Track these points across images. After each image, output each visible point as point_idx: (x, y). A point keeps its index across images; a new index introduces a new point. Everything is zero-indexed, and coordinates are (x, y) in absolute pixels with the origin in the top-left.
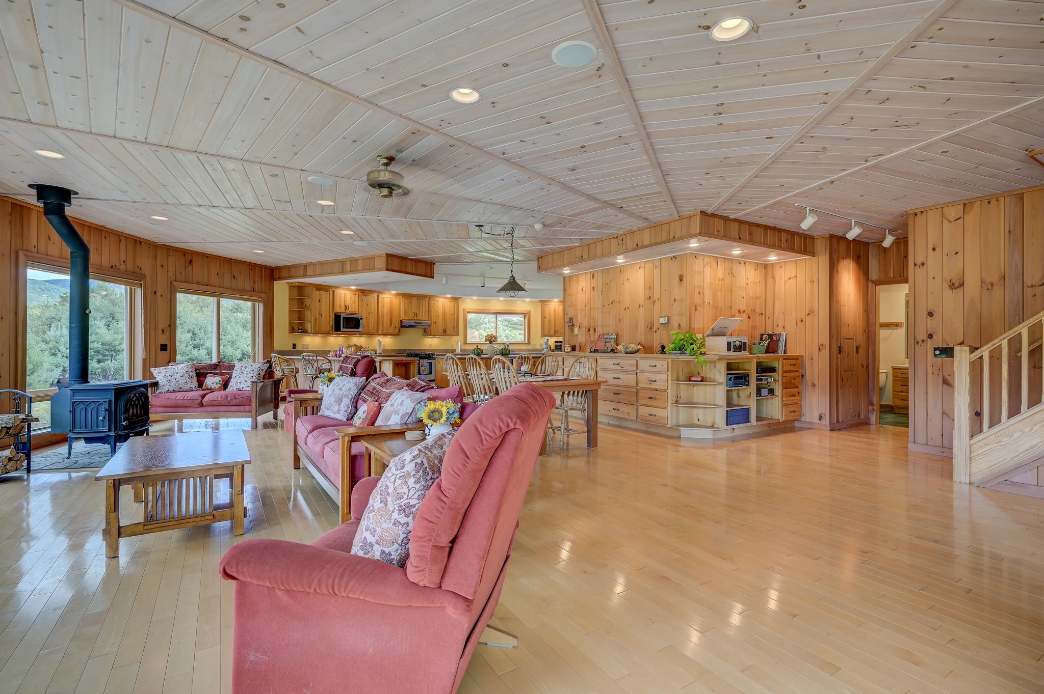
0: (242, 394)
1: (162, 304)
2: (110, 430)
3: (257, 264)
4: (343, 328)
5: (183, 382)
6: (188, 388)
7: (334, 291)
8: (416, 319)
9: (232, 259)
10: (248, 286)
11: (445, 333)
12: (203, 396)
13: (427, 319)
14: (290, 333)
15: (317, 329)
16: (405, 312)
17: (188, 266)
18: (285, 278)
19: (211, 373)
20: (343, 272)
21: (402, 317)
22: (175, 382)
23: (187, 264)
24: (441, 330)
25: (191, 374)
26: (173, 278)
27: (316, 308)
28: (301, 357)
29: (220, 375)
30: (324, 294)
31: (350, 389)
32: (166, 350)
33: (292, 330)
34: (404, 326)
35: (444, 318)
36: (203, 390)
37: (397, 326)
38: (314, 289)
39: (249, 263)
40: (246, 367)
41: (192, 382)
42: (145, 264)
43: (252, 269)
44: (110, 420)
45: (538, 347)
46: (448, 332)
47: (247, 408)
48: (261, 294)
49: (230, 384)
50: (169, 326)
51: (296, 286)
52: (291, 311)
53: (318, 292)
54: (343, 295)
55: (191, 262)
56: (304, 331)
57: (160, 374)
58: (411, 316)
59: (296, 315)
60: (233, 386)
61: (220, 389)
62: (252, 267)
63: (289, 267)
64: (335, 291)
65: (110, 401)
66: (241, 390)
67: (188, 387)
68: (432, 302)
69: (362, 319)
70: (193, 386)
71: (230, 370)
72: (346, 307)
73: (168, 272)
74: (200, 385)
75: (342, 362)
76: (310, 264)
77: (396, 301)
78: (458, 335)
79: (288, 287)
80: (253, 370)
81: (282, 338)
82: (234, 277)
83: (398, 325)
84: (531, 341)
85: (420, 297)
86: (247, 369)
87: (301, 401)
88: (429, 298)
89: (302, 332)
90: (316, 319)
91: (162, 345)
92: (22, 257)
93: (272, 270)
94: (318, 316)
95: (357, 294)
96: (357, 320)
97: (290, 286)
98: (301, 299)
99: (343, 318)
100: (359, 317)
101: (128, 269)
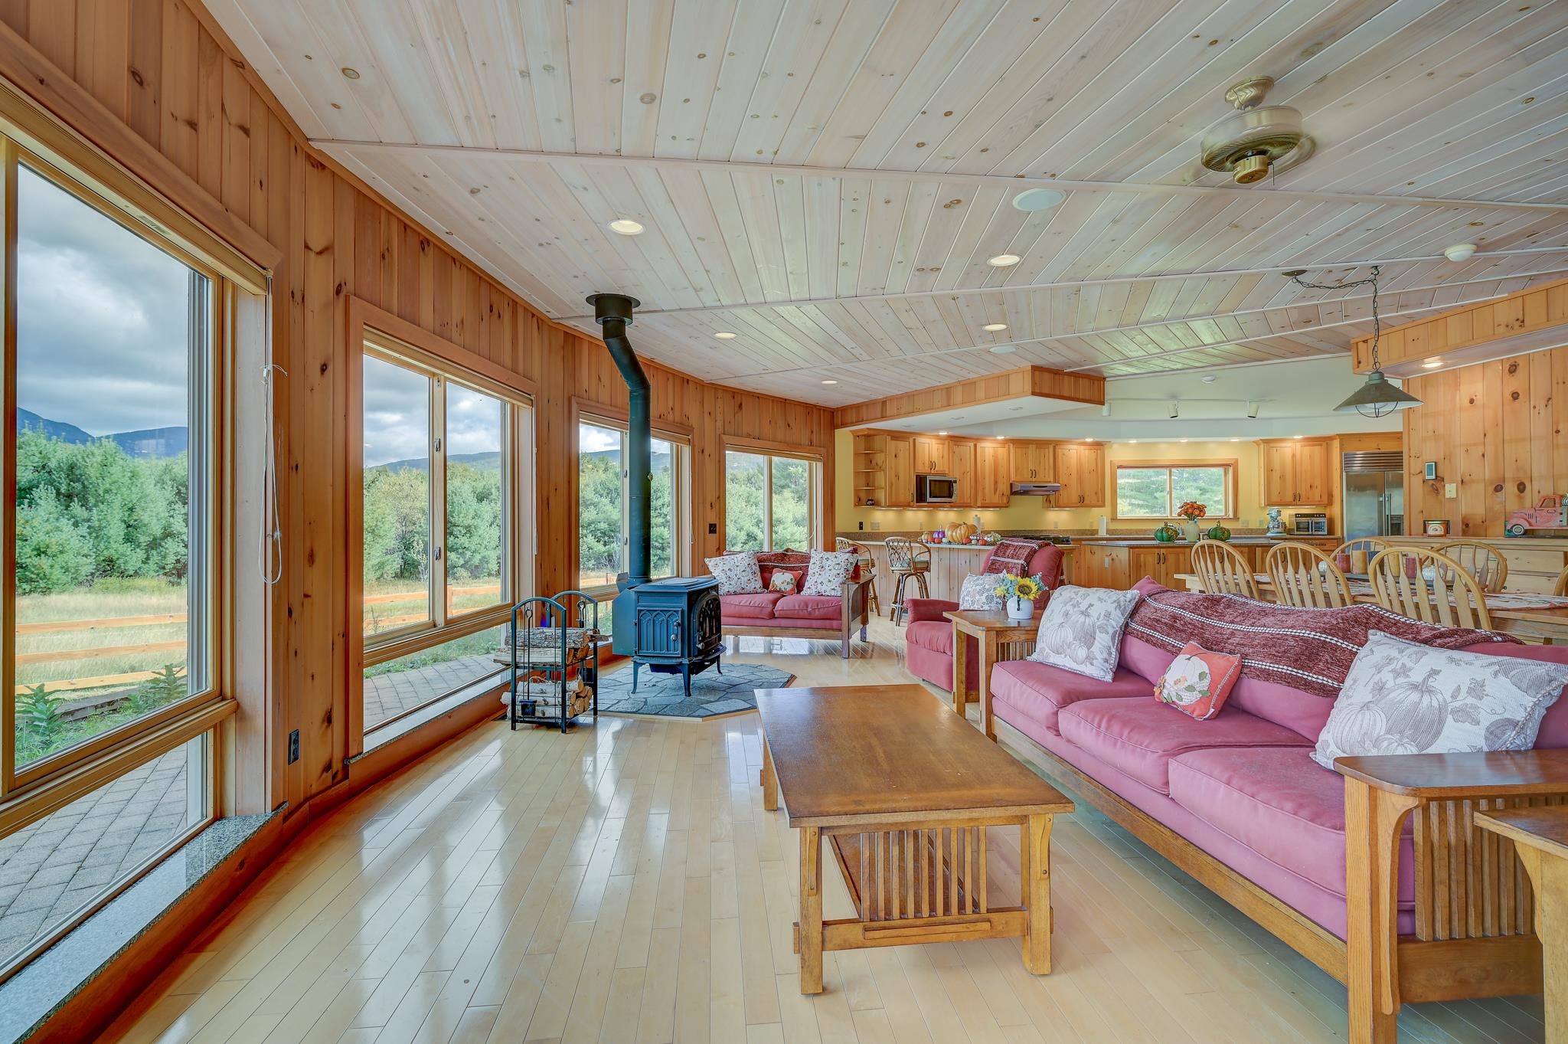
0: (828, 601)
1: (711, 468)
2: (682, 656)
3: (815, 406)
4: (930, 496)
5: (746, 579)
6: (752, 589)
7: (914, 440)
8: (1034, 480)
9: (786, 400)
10: (804, 436)
11: (1082, 502)
12: (775, 602)
13: (1052, 480)
14: (855, 505)
15: (893, 499)
16: (1017, 469)
17: (737, 412)
18: (852, 424)
19: (778, 567)
20: (949, 405)
21: (1013, 478)
22: (736, 579)
23: (736, 409)
24: (1075, 499)
25: (754, 567)
26: (721, 428)
27: (891, 468)
28: (884, 543)
29: (791, 570)
30: (901, 445)
31: (1108, 615)
32: (715, 532)
33: (859, 502)
34: (1017, 492)
35: (1080, 477)
36: (770, 592)
37: (1005, 493)
38: (889, 438)
39: (806, 404)
40: (827, 559)
41: (756, 580)
42: (693, 412)
43: (809, 413)
44: (682, 641)
45: (1254, 525)
46: (1087, 501)
47: (835, 623)
48: (819, 449)
49: (807, 585)
50: (718, 498)
51: (863, 435)
52: (857, 473)
53: (894, 443)
54: (927, 445)
55: (741, 406)
56: (873, 503)
57: (718, 568)
58: (1027, 476)
59: (863, 479)
60: (810, 589)
61: (791, 592)
62: (808, 409)
63: (857, 407)
64: (917, 441)
65: (683, 611)
66: (822, 595)
67: (750, 588)
68: (1060, 452)
69: (955, 482)
70: (758, 586)
71: (802, 562)
72: (932, 465)
73: (716, 421)
74: (766, 584)
75: (996, 554)
76: (893, 398)
77: (1002, 452)
78: (1103, 505)
79: (852, 436)
80: (839, 564)
81: (846, 514)
82: (789, 425)
83: (1007, 491)
84: (1242, 515)
85: (1041, 444)
86: (829, 562)
87: (997, 631)
88: (1056, 444)
89: (873, 505)
90: (892, 484)
91: (711, 525)
92: (574, 406)
93: (833, 413)
94: (894, 479)
95: (947, 443)
96: (950, 484)
97: (854, 436)
98: (868, 455)
99: (930, 482)
100: (951, 479)
101: (676, 420)
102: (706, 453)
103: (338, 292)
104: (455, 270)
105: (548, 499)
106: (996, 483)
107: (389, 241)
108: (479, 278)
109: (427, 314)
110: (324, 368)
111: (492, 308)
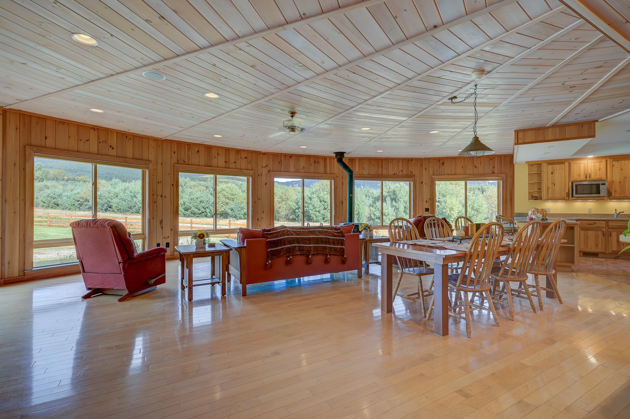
1: (426, 188)
3: (496, 155)
4: (576, 193)
7: (570, 164)
10: (488, 170)
14: (529, 199)
15: (550, 196)
17: (441, 166)
26: (432, 174)
27: (548, 179)
30: (557, 167)
32: (428, 211)
33: (532, 198)
38: (546, 164)
42: (415, 170)
43: (491, 159)
48: (500, 174)
50: (430, 199)
51: (534, 164)
52: (529, 184)
53: (550, 167)
54: (582, 165)
55: (443, 163)
56: (538, 198)
59: (535, 187)
64: (572, 164)
69: (604, 185)
72: (588, 175)
73: (429, 171)
79: (527, 166)
81: (523, 204)
82: (475, 167)
91: (426, 208)
94: (550, 186)
95: (604, 161)
96: (598, 186)
97: (529, 165)
98: (539, 174)
99: (576, 185)
100: (600, 183)
101: (404, 174)
102: (424, 183)
103: (269, 172)
104: (301, 158)
105: (342, 202)
107: (281, 159)
109: (292, 169)
110: (266, 184)
111: (315, 162)
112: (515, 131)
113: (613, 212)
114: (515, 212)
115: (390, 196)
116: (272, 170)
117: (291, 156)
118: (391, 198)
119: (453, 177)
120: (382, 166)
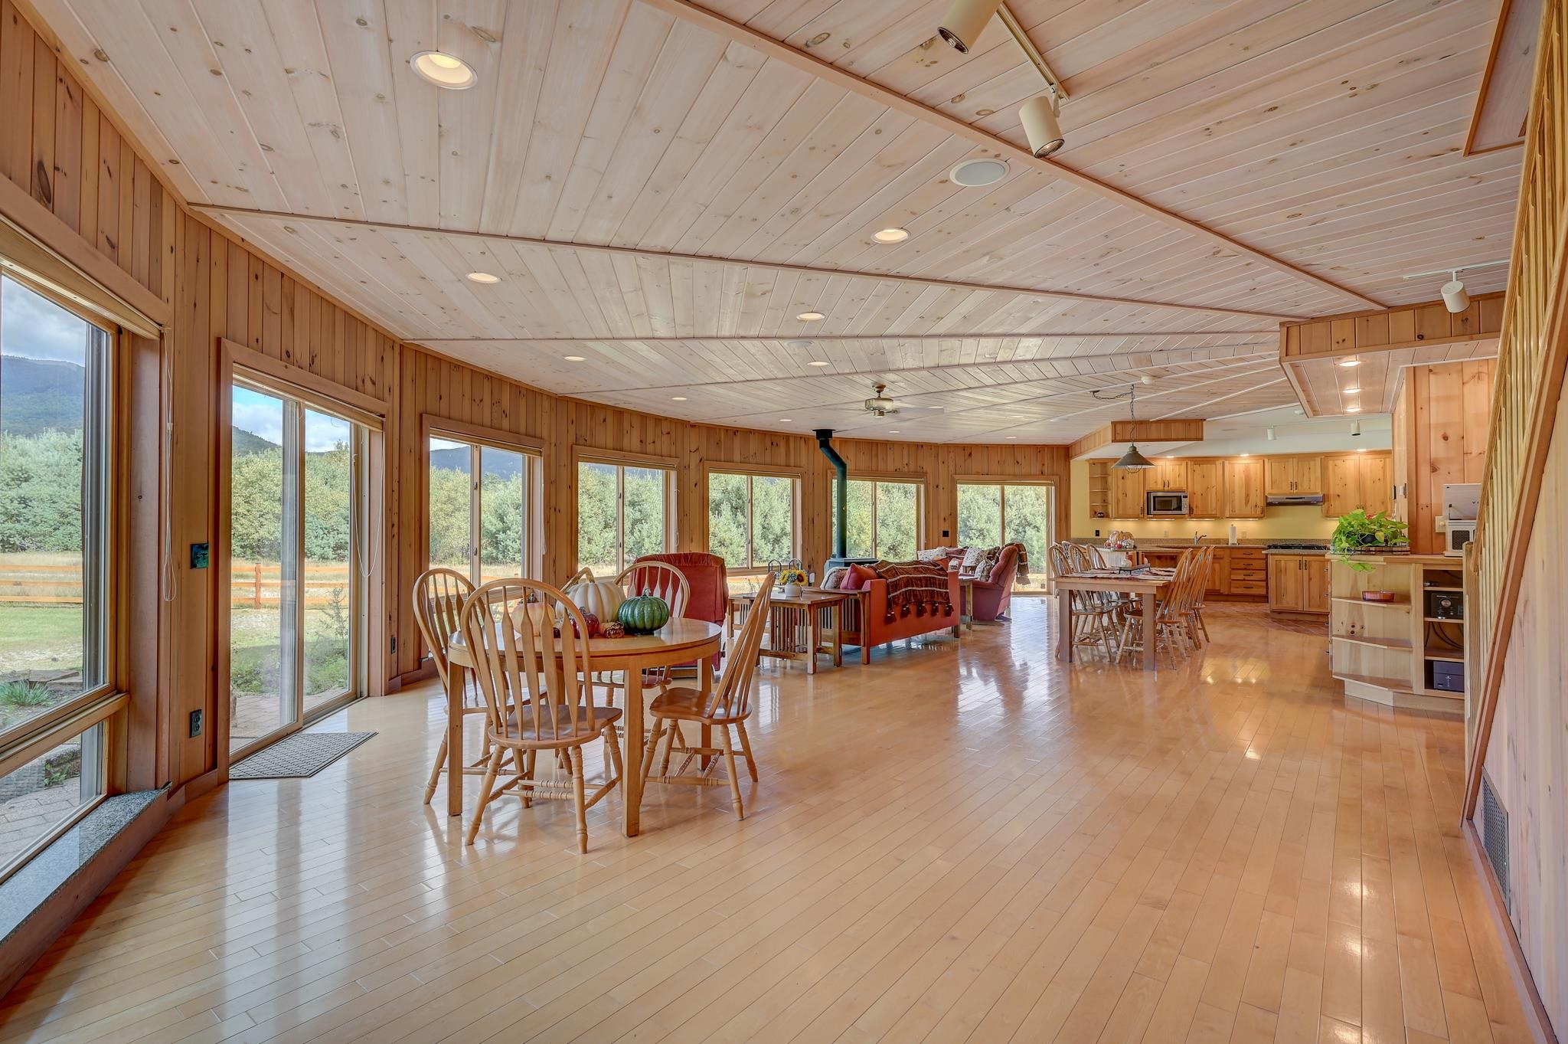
1: (943, 497)
3: (1046, 446)
4: (1154, 509)
8: (1295, 491)
9: (1015, 445)
10: (1035, 469)
13: (1320, 489)
14: (1091, 517)
15: (1120, 512)
16: (1273, 482)
17: (966, 459)
21: (1269, 490)
23: (967, 457)
24: (1352, 508)
26: (953, 472)
27: (1118, 487)
32: (946, 536)
33: (1094, 516)
34: (1274, 503)
35: (1359, 487)
37: (1258, 505)
39: (1036, 445)
42: (927, 464)
43: (1039, 452)
48: (1052, 476)
50: (950, 514)
51: (1097, 463)
52: (1092, 493)
54: (1159, 469)
55: (970, 455)
56: (1104, 515)
58: (1286, 489)
59: (1099, 498)
62: (1039, 449)
68: (1331, 464)
69: (1187, 497)
72: (1167, 484)
73: (948, 467)
77: (1255, 467)
79: (1088, 464)
81: (1081, 524)
82: (1018, 462)
83: (1261, 503)
85: (1306, 457)
88: (1326, 456)
89: (1103, 517)
90: (1118, 501)
91: (944, 532)
92: (829, 473)
93: (1068, 448)
94: (1121, 497)
95: (1184, 463)
96: (1179, 499)
97: (1090, 464)
98: (1104, 478)
99: (1154, 497)
100: (1182, 494)
101: (911, 470)
102: (941, 487)
103: (701, 461)
104: (751, 436)
105: (813, 519)
106: (1247, 496)
107: (720, 438)
108: (763, 434)
109: (737, 457)
110: (696, 485)
111: (772, 444)
112: (1112, 423)
113: (1192, 536)
114: (1072, 536)
115: (729, 500)
116: (705, 458)
117: (735, 431)
118: (732, 505)
119: (983, 477)
120: (877, 456)
